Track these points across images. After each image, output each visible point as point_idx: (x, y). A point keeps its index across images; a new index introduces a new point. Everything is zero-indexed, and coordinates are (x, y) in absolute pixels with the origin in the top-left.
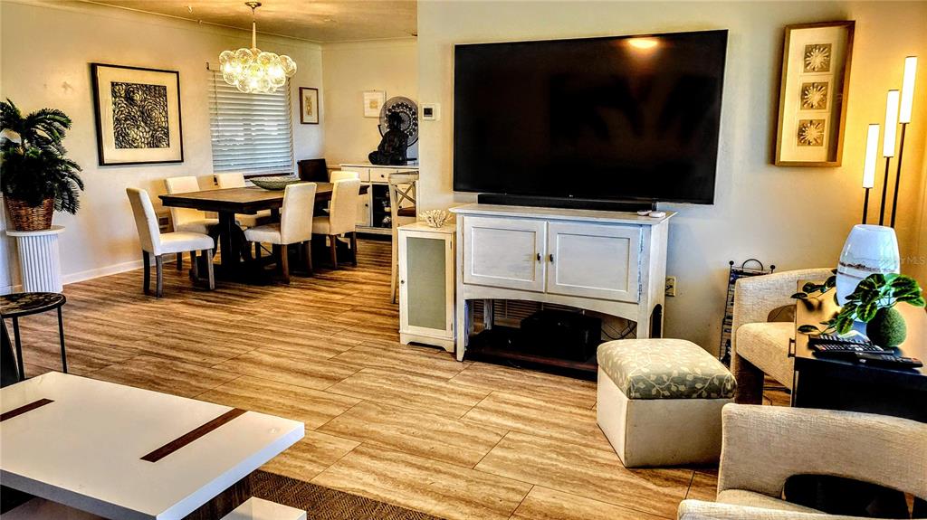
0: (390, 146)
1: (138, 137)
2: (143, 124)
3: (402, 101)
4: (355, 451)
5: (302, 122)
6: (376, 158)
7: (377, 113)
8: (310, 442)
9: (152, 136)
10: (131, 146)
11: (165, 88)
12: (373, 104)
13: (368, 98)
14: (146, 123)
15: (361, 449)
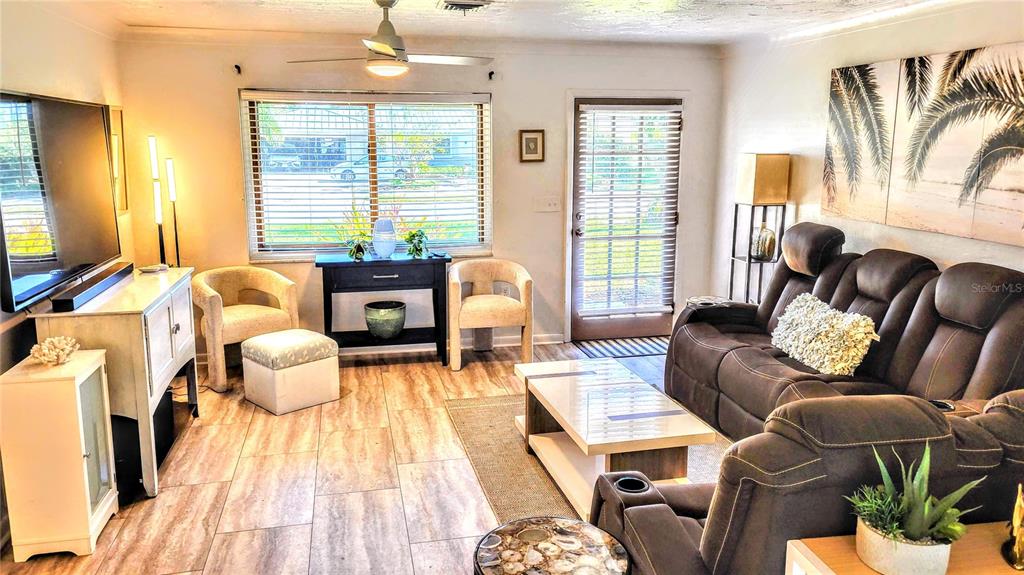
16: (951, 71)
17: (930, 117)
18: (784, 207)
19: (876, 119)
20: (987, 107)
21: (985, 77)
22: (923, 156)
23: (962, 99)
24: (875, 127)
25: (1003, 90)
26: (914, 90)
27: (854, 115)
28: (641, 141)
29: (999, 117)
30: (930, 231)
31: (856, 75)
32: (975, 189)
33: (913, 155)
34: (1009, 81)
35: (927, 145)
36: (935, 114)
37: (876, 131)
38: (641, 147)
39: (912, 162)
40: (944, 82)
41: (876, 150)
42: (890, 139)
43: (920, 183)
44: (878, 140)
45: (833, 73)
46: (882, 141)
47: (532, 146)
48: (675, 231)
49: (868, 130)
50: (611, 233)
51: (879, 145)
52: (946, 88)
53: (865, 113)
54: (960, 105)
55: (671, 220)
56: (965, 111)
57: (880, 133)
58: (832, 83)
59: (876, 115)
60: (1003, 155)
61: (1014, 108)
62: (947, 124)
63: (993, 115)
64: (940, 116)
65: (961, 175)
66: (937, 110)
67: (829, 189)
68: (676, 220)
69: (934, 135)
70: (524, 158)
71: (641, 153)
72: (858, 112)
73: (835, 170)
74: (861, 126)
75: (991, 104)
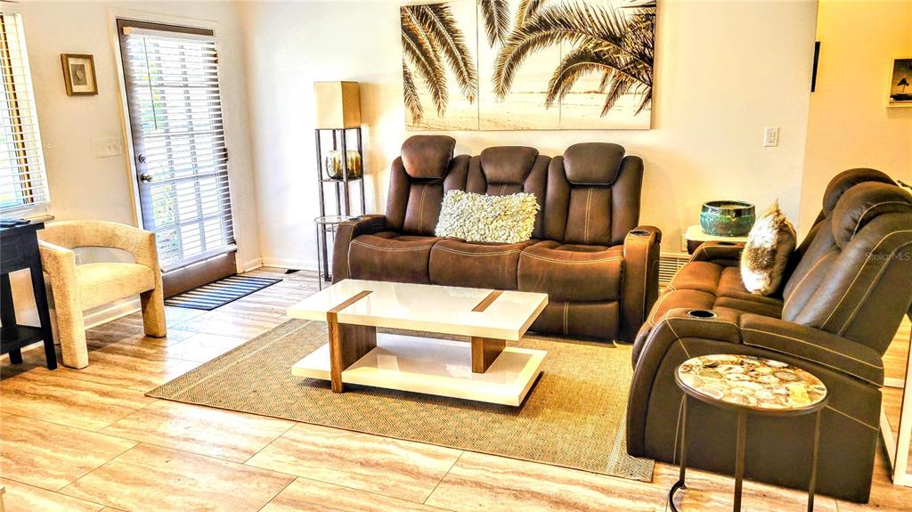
4: (253, 454)
8: (301, 462)
15: (246, 456)
16: (526, 10)
17: (512, 45)
18: (359, 129)
19: (458, 48)
20: (562, 36)
21: (557, 14)
22: (509, 74)
23: (539, 30)
24: (457, 53)
25: (574, 23)
26: (493, 24)
27: (432, 45)
28: (185, 73)
29: (573, 43)
30: (522, 130)
31: (430, 12)
32: (558, 94)
33: (499, 74)
34: (578, 18)
35: (511, 66)
36: (516, 42)
37: (459, 57)
38: (186, 79)
39: (498, 80)
40: (521, 18)
41: (461, 73)
42: (475, 63)
43: (509, 96)
44: (462, 64)
45: (402, 10)
46: (466, 64)
47: (79, 73)
48: (225, 167)
49: (450, 56)
50: (172, 176)
51: (463, 69)
52: (524, 22)
53: (444, 43)
54: (537, 35)
55: (221, 156)
56: (544, 39)
57: (463, 59)
58: (402, 19)
59: (457, 45)
60: (579, 68)
61: (584, 35)
62: (528, 48)
63: (568, 42)
64: (520, 43)
65: (545, 86)
66: (517, 39)
67: (412, 109)
68: (226, 155)
69: (517, 58)
70: (74, 91)
71: (186, 86)
72: (436, 43)
73: (417, 92)
74: (442, 54)
75: (565, 34)
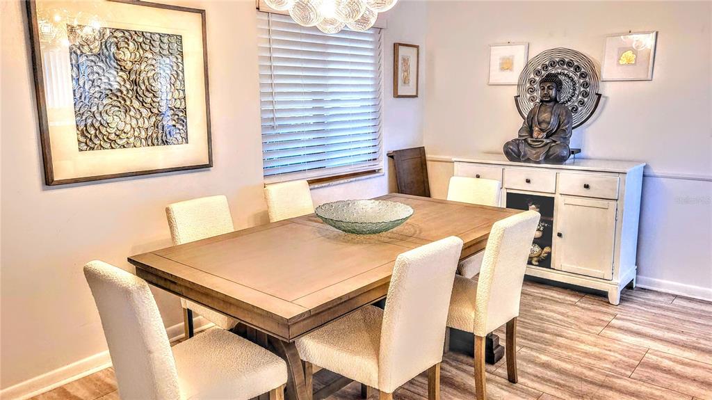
0: (542, 130)
1: (128, 128)
2: (136, 104)
3: (562, 56)
5: (396, 95)
6: (514, 153)
7: (514, 76)
9: (156, 126)
10: (113, 144)
11: (179, 39)
12: (507, 65)
13: (498, 53)
14: (143, 103)
